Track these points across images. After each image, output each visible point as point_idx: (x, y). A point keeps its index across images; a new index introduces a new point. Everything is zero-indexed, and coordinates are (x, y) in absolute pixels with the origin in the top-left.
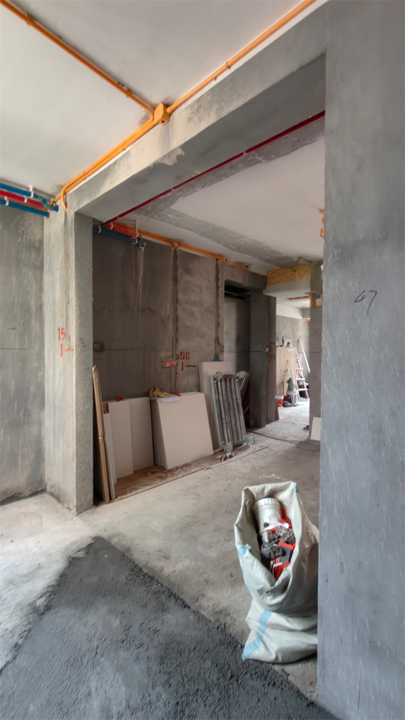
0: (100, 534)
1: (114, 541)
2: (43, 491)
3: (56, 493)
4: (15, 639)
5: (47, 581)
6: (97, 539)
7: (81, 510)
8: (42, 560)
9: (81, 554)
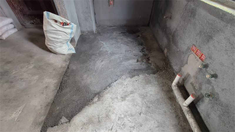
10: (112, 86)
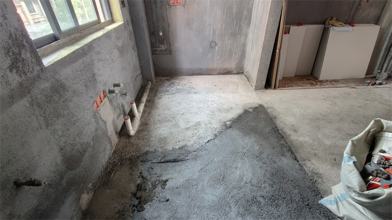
0: (263, 104)
1: (269, 110)
2: (242, 73)
3: (248, 76)
4: (216, 132)
5: (233, 116)
6: (261, 106)
7: (257, 88)
8: (234, 106)
9: (251, 110)
10: (212, 135)
